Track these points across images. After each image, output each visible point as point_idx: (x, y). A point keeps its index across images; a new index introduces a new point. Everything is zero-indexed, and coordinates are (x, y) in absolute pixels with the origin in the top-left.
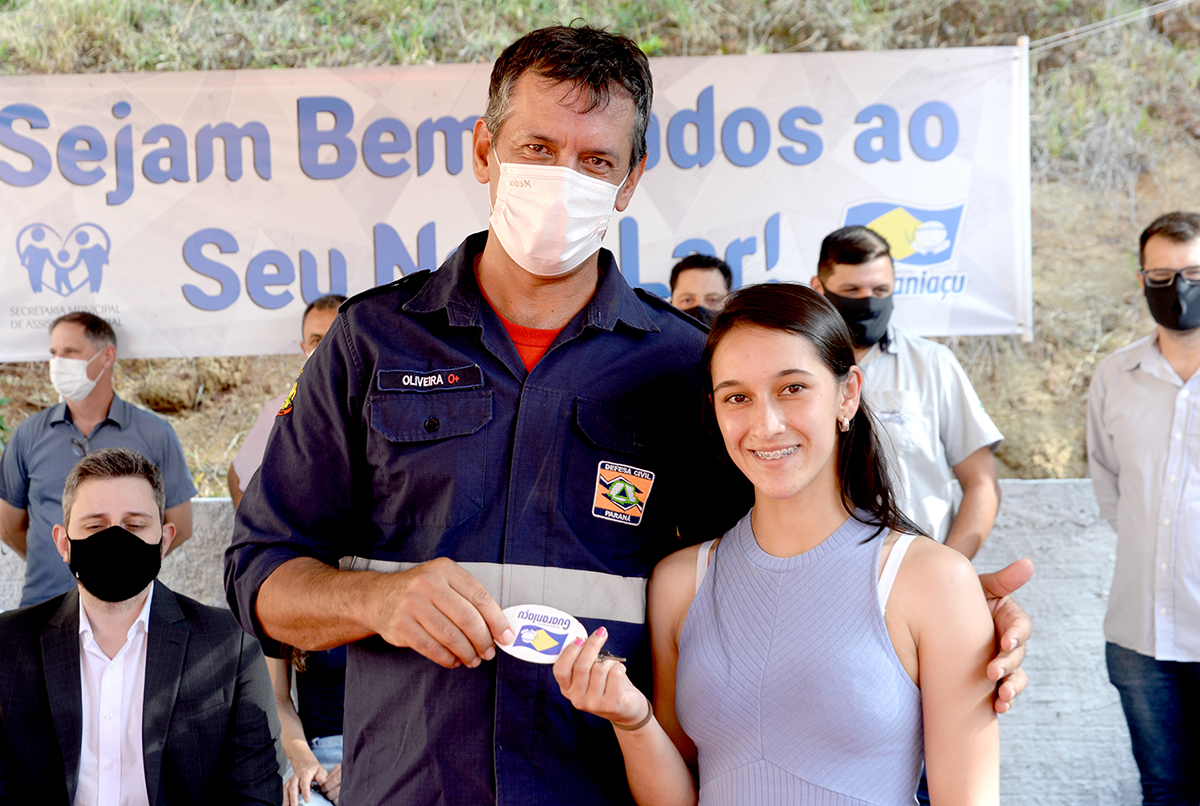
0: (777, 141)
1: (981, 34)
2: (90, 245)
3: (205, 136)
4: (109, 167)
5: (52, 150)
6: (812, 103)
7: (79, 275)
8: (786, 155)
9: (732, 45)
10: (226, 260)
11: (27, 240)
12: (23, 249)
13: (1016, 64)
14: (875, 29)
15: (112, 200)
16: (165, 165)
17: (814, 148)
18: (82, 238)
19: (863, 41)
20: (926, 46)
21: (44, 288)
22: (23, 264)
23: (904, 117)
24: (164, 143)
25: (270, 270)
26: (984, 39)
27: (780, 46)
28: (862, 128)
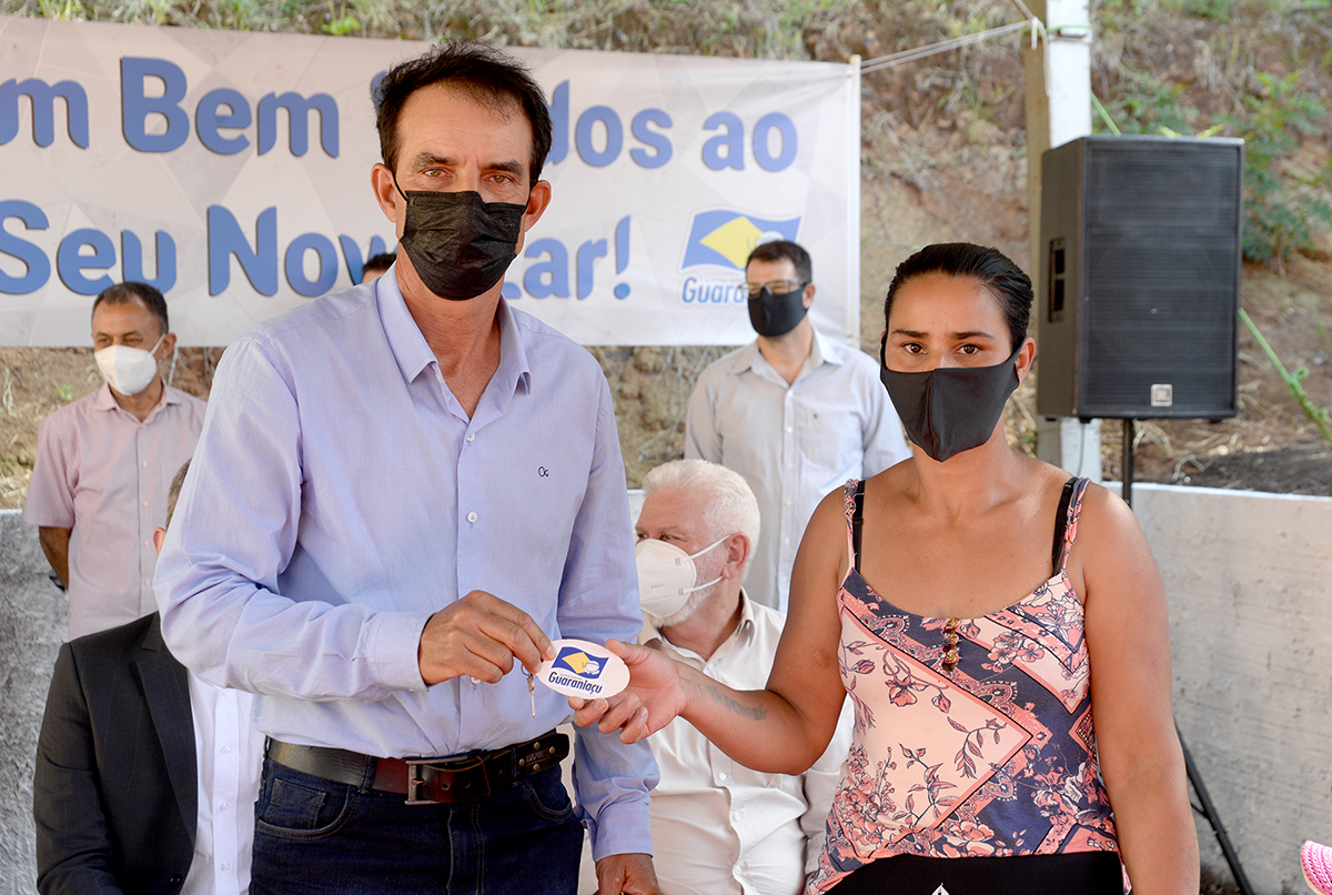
0: (630, 142)
1: (655, 45)
3: (11, 93)
8: (638, 158)
10: (34, 237)
13: (849, 83)
14: (549, 30)
17: (665, 152)
19: (541, 39)
23: (748, 127)
25: (86, 251)
28: (710, 134)
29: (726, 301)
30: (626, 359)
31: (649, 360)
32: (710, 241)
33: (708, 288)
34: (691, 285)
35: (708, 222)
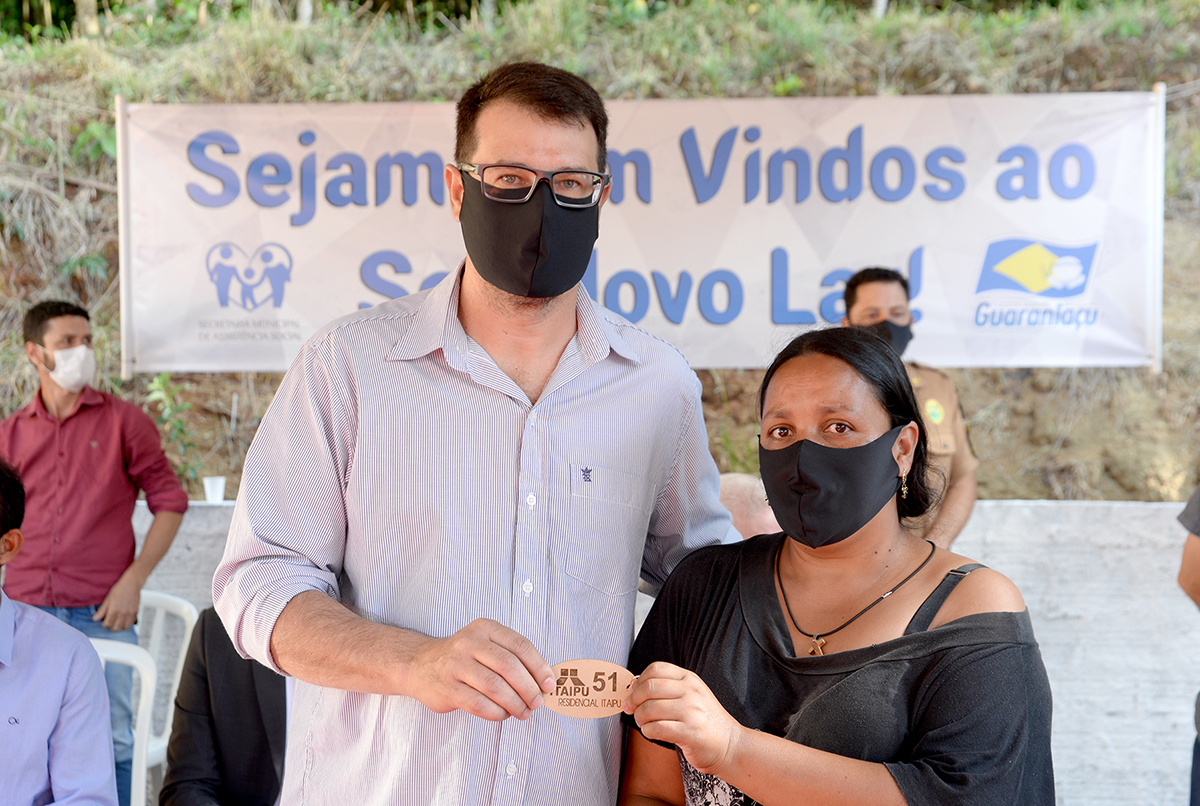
1: (1100, 79)
2: (274, 263)
3: (384, 164)
4: (294, 191)
5: (242, 176)
6: (955, 142)
7: (264, 291)
8: (931, 192)
9: (865, 85)
10: (400, 280)
11: (216, 258)
12: (212, 264)
13: (1153, 110)
14: (998, 73)
15: (297, 221)
16: (345, 189)
17: (958, 185)
18: (267, 257)
19: (989, 83)
20: (1048, 91)
21: (231, 304)
22: (212, 279)
23: (1044, 157)
24: (345, 170)
26: (1106, 84)
27: (910, 87)
28: (1003, 168)
29: (1019, 323)
30: (1023, 378)
31: (1044, 380)
32: (1004, 267)
33: (1001, 313)
34: (984, 310)
35: (1001, 250)
